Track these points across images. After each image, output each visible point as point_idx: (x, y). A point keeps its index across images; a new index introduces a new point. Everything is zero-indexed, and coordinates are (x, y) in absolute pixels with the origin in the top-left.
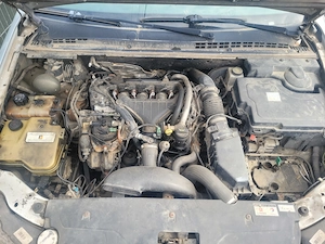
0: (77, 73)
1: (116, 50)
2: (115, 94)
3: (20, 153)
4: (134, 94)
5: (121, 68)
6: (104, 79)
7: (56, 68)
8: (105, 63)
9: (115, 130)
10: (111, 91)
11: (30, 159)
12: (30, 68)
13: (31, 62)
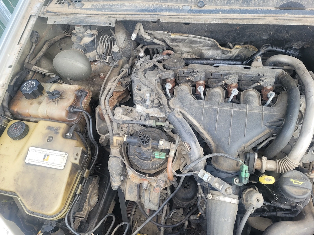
0: (115, 49)
1: (178, 11)
2: (169, 86)
3: (16, 180)
4: (201, 89)
5: (183, 41)
6: (155, 60)
7: (87, 40)
8: (159, 34)
9: (163, 156)
10: (163, 82)
11: (27, 193)
12: (57, 38)
13: (60, 29)
